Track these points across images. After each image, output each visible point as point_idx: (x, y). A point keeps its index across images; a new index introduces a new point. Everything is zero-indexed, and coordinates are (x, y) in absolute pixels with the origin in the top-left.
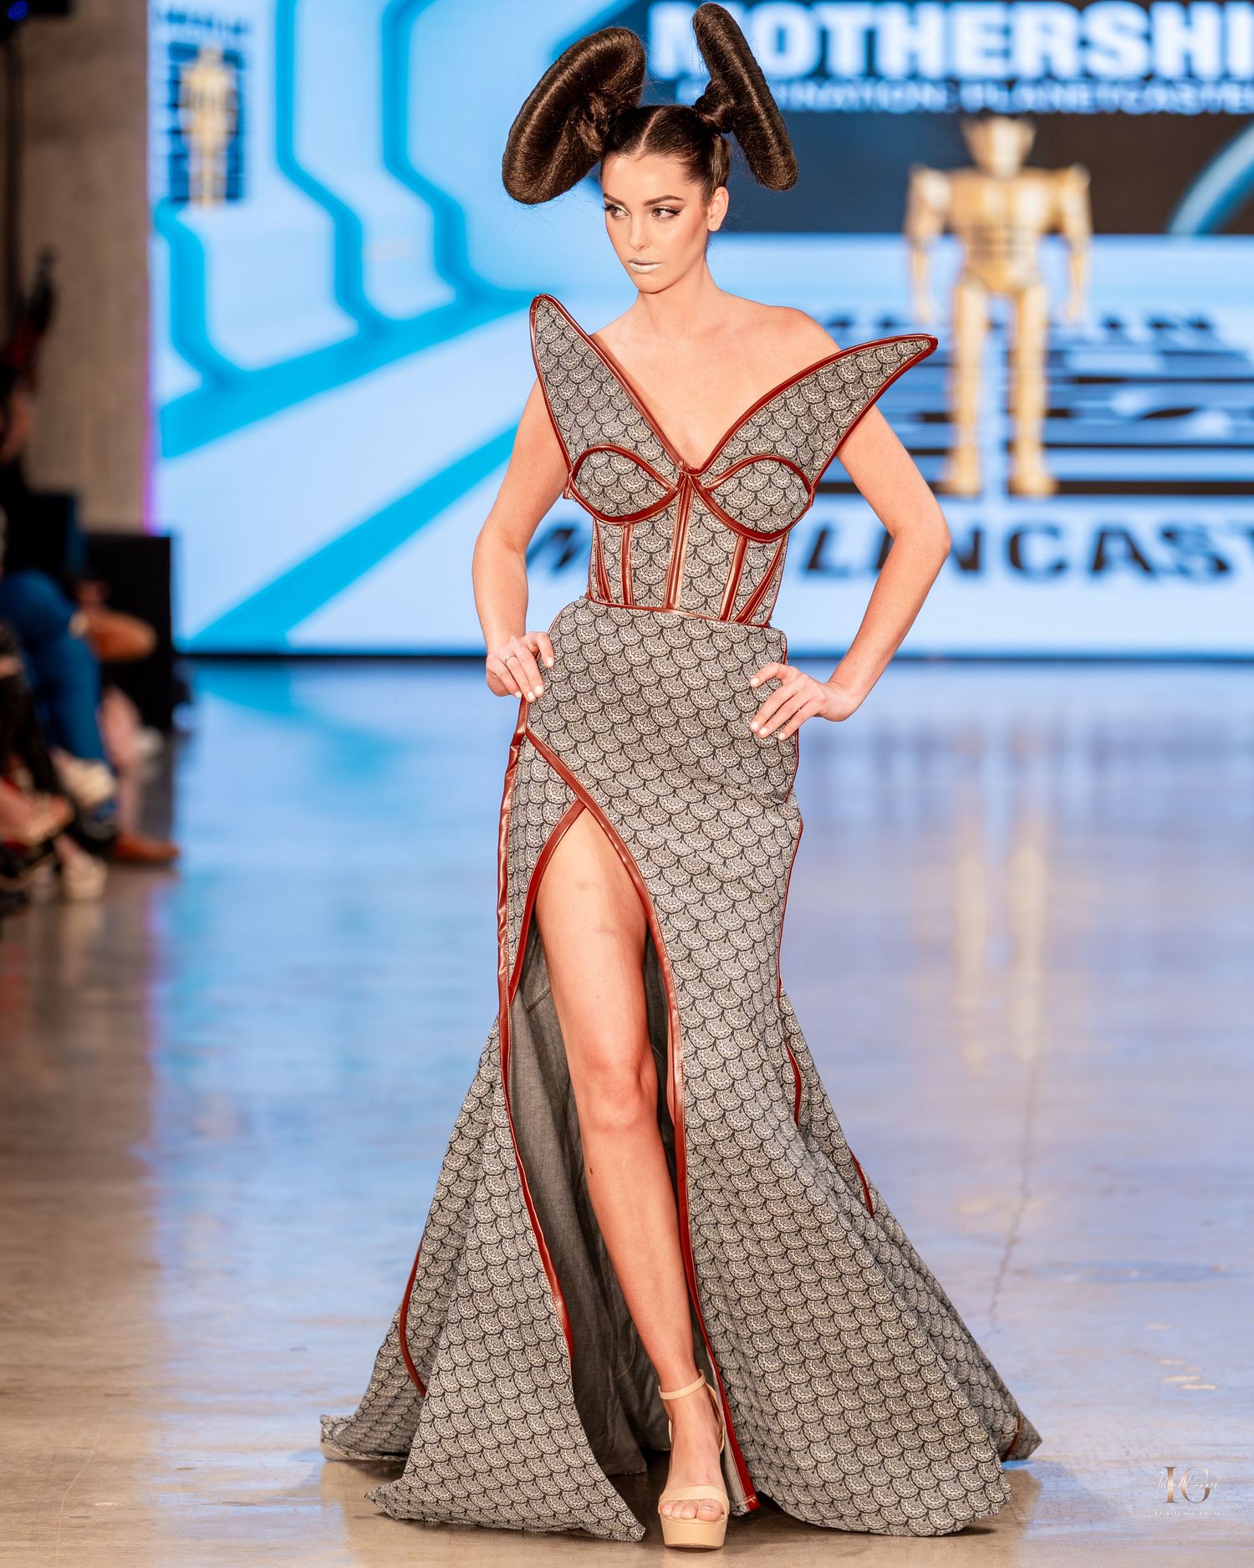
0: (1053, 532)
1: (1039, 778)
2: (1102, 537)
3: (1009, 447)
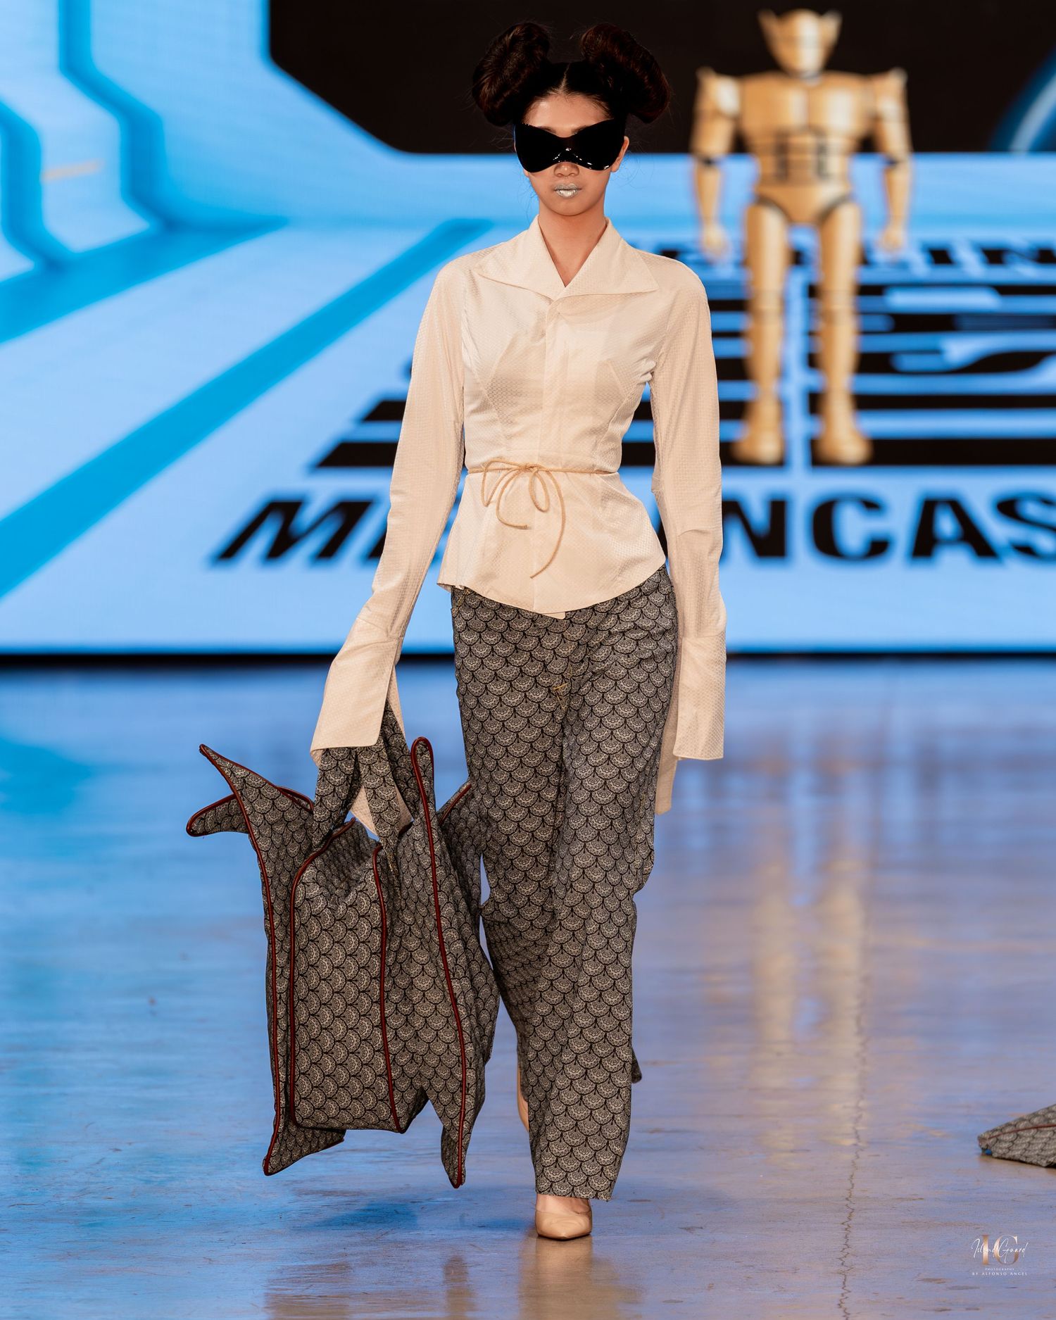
0: (871, 505)
1: (855, 803)
2: (929, 508)
3: (815, 403)
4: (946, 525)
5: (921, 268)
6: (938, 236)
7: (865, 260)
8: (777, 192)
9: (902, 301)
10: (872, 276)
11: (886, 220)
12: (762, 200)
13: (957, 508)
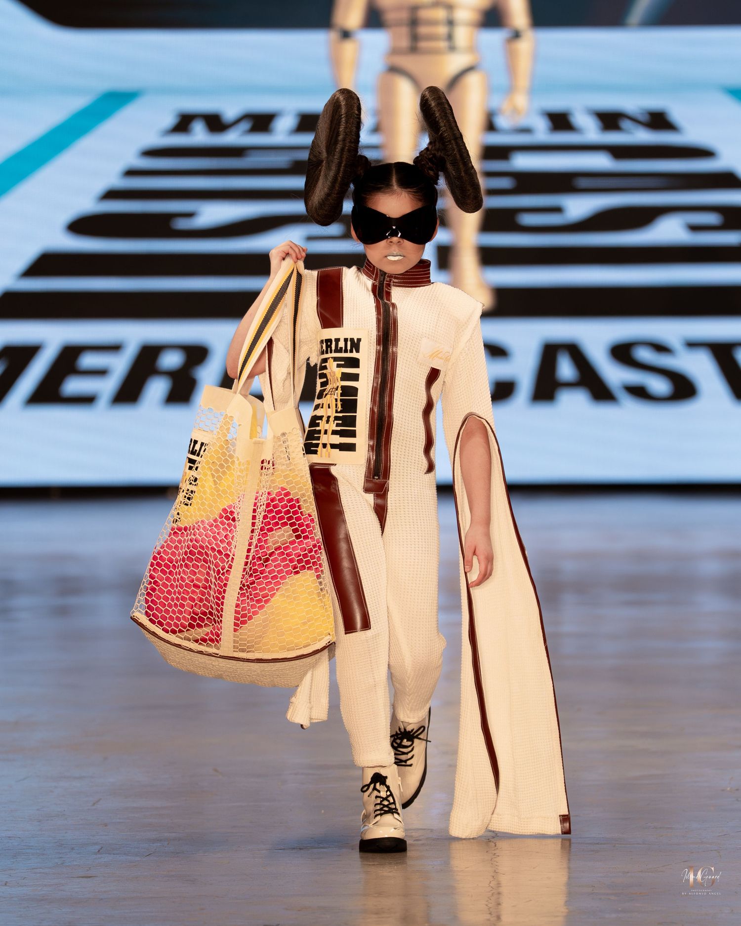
0: (496, 351)
4: (566, 369)
5: (542, 133)
6: (557, 104)
7: (490, 126)
8: (407, 62)
9: (523, 162)
10: (495, 139)
11: (510, 90)
12: (394, 70)
13: (575, 352)
